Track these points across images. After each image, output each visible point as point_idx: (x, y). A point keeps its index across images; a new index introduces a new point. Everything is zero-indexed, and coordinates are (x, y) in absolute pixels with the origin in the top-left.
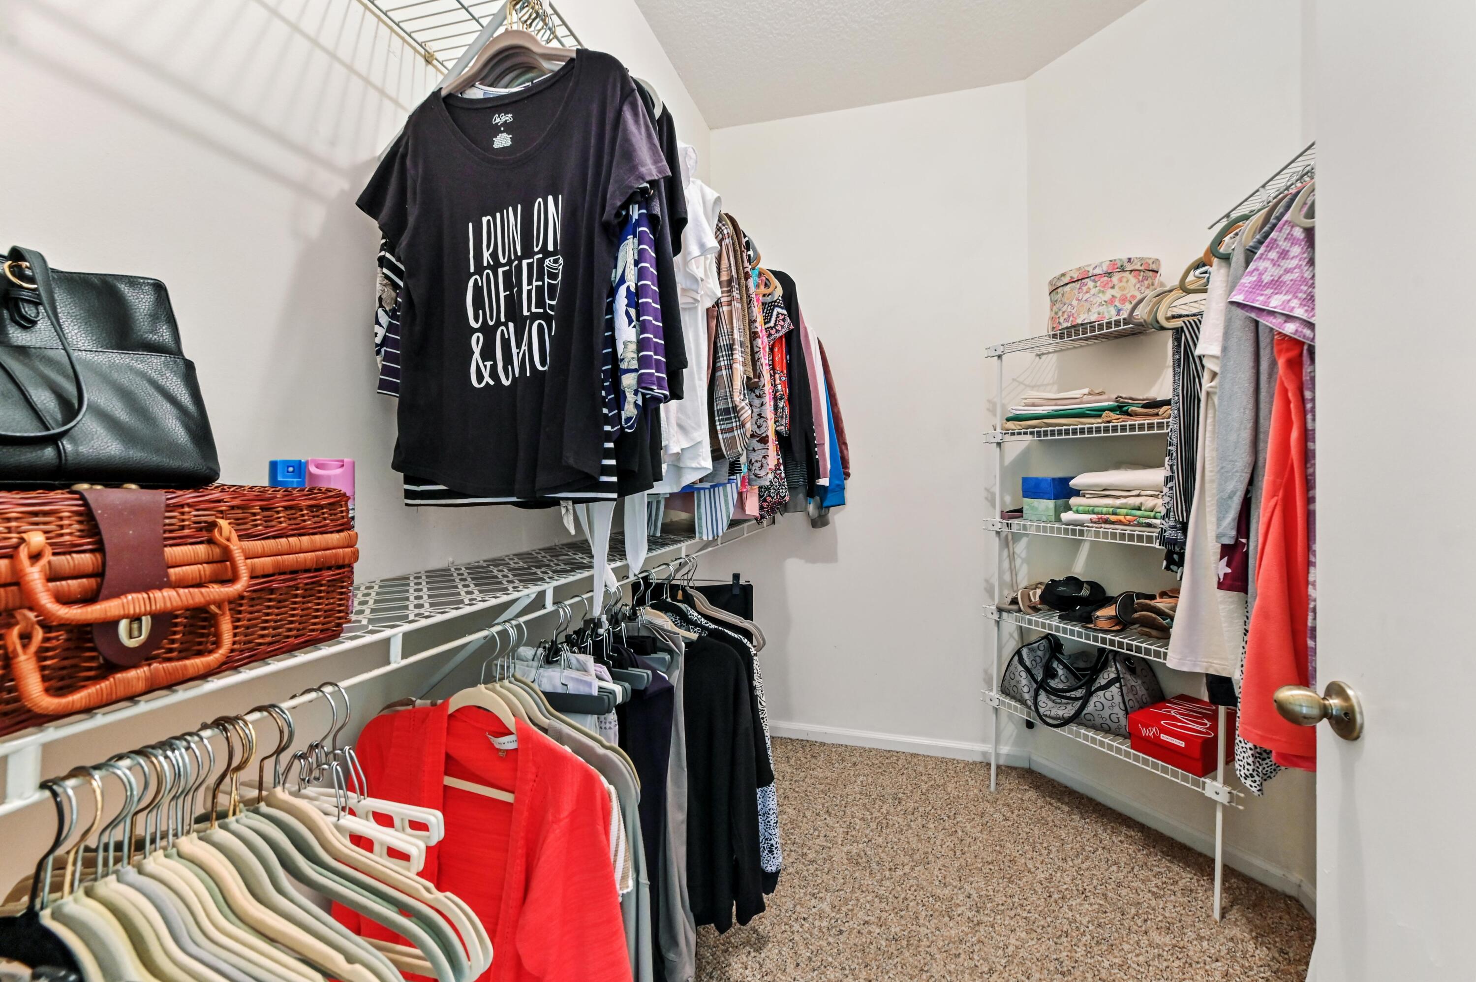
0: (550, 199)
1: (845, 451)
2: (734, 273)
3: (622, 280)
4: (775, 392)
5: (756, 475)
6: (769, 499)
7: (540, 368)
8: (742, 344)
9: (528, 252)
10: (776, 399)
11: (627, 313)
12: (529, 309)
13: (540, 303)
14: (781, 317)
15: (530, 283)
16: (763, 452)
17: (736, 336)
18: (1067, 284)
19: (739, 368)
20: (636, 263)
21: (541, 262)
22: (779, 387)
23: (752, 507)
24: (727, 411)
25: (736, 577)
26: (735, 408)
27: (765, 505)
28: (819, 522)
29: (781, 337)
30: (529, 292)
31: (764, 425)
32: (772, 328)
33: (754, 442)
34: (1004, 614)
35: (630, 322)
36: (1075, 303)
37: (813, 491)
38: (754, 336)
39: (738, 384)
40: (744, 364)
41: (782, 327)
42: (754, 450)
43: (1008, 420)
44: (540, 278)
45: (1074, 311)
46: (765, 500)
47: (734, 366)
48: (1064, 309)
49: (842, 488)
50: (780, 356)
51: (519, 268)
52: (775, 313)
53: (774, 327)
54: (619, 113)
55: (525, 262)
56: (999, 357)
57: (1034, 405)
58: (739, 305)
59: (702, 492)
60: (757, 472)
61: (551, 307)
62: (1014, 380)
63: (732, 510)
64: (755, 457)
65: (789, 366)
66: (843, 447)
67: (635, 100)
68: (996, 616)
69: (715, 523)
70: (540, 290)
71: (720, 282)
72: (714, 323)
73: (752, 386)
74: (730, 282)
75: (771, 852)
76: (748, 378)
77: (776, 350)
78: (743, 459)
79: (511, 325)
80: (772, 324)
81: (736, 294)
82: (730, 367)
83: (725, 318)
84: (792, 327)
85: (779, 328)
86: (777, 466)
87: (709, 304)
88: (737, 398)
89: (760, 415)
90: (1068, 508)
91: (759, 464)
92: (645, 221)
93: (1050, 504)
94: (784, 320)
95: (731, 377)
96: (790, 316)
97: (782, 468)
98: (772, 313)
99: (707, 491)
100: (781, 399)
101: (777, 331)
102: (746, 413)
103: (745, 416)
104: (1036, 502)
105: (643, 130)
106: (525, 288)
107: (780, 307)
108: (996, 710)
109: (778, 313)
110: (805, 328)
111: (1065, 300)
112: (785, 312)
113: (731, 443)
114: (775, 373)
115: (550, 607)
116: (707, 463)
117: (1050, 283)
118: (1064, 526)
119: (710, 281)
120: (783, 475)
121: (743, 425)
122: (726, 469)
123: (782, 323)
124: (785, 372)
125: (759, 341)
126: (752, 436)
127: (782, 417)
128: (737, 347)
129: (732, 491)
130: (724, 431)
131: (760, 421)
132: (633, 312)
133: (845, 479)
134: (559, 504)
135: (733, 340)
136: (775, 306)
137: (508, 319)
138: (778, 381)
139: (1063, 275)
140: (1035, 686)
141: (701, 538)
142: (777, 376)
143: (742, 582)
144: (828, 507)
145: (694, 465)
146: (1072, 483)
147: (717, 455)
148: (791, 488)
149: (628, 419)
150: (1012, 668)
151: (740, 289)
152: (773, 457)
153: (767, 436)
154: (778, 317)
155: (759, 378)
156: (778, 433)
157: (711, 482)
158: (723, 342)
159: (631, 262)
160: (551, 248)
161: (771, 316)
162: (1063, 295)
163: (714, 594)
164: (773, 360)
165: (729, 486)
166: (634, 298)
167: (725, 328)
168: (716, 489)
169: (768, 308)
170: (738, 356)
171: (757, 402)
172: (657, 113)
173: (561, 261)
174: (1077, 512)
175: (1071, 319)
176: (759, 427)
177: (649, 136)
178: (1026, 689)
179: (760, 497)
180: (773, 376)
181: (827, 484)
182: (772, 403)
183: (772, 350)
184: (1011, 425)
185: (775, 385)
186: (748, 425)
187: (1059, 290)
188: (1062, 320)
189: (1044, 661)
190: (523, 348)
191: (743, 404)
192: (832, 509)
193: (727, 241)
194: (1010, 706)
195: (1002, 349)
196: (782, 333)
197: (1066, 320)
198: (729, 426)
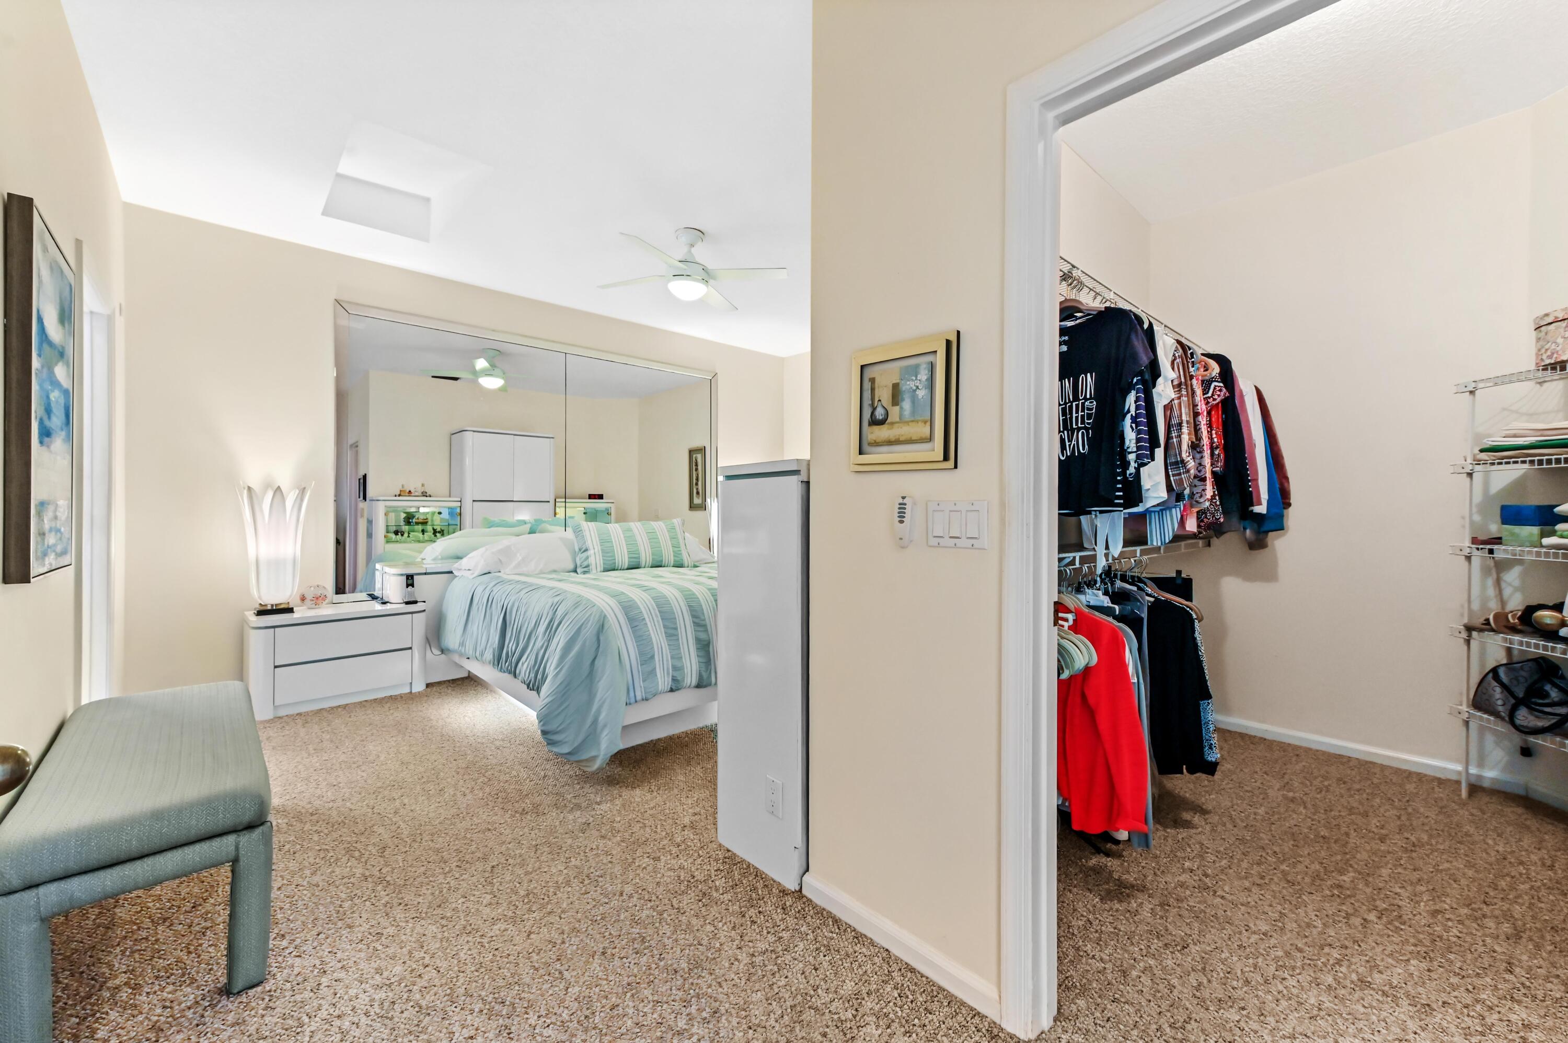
0: (1089, 374)
1: (1286, 484)
2: (1183, 380)
3: (1129, 411)
4: (1212, 443)
5: (1197, 502)
6: (1206, 520)
7: (1082, 451)
8: (1188, 422)
9: (1076, 398)
10: (1212, 449)
11: (1131, 427)
12: (1077, 424)
13: (1083, 422)
14: (1218, 389)
15: (1077, 412)
16: (1202, 487)
17: (1184, 418)
18: (1552, 323)
19: (1186, 438)
20: (1136, 402)
21: (1083, 404)
22: (1216, 440)
23: (1191, 525)
24: (1177, 463)
25: (1179, 572)
26: (1182, 461)
27: (1202, 524)
28: (1258, 544)
29: (1218, 403)
30: (1077, 418)
31: (1204, 470)
32: (1209, 398)
33: (1196, 482)
34: (1475, 634)
35: (1133, 430)
36: (1560, 340)
37: (1247, 515)
38: (1196, 415)
39: (1185, 447)
40: (1189, 434)
41: (1219, 396)
42: (1195, 486)
43: (1482, 451)
44: (1083, 411)
45: (1558, 349)
46: (1202, 521)
47: (1182, 436)
48: (1547, 347)
49: (1281, 517)
50: (1217, 417)
51: (1071, 407)
52: (1212, 386)
53: (1212, 397)
54: (1129, 336)
55: (1074, 404)
56: (1471, 392)
57: (1515, 436)
58: (1186, 399)
59: (1153, 514)
60: (1198, 499)
61: (1088, 424)
62: (1504, 409)
63: (1176, 526)
64: (1195, 490)
65: (1225, 424)
66: (1284, 481)
67: (1137, 329)
68: (1464, 635)
69: (1162, 534)
70: (1083, 416)
71: (1173, 386)
72: (1168, 413)
73: (1195, 446)
74: (1180, 385)
75: (1211, 748)
76: (1192, 442)
77: (1213, 413)
78: (1187, 492)
79: (1066, 432)
80: (1210, 395)
81: (1184, 392)
82: (1179, 436)
83: (1176, 408)
84: (1227, 394)
85: (1216, 397)
86: (1213, 497)
87: (1166, 402)
88: (1184, 455)
89: (1200, 464)
90: (1553, 533)
91: (1199, 495)
92: (1140, 383)
93: (1535, 530)
94: (1220, 391)
95: (1180, 443)
96: (1226, 387)
97: (1217, 498)
98: (1210, 387)
99: (1157, 514)
100: (1217, 448)
101: (1214, 400)
102: (1191, 464)
103: (1190, 466)
104: (1517, 529)
105: (1140, 342)
106: (1074, 415)
107: (1217, 381)
108: (1467, 723)
109: (1215, 386)
110: (1241, 391)
111: (1548, 337)
112: (1221, 385)
113: (1180, 482)
114: (1212, 430)
115: (1077, 565)
116: (1164, 495)
117: (1535, 320)
118: (1545, 550)
119: (1168, 390)
120: (1218, 503)
121: (1188, 471)
122: (1174, 498)
123: (1218, 393)
124: (1221, 428)
125: (1200, 418)
126: (1195, 477)
127: (1218, 461)
128: (1185, 424)
129: (1176, 513)
130: (1174, 475)
131: (1200, 468)
132: (1134, 425)
133: (1285, 508)
134: (1091, 514)
135: (1182, 420)
136: (1212, 381)
137: (1064, 430)
138: (1214, 436)
139: (1547, 315)
140: (1513, 701)
141: (1152, 544)
142: (1214, 432)
143: (1183, 575)
144: (1267, 532)
145: (1155, 495)
146: (1556, 510)
147: (1169, 488)
148: (1225, 513)
149: (1130, 474)
150: (1484, 684)
151: (1187, 389)
152: (1210, 491)
153: (1206, 477)
154: (1215, 388)
155: (1200, 440)
156: (1213, 473)
157: (1164, 507)
158: (1174, 421)
159: (1133, 402)
160: (1088, 396)
161: (1209, 389)
162: (1546, 334)
163: (1162, 583)
164: (1210, 421)
165: (1174, 510)
166: (1134, 420)
167: (1176, 413)
168: (1164, 512)
169: (1206, 384)
170: (1185, 430)
171: (1198, 456)
172: (1146, 326)
173: (1095, 403)
174: (1562, 537)
175: (1555, 355)
176: (1199, 471)
177: (1143, 342)
178: (1500, 702)
179: (1198, 518)
180: (1210, 433)
181: (1264, 512)
182: (1209, 452)
183: (1209, 413)
184: (1484, 456)
185: (1211, 438)
186: (1192, 472)
187: (1543, 328)
188: (1544, 357)
189: (1530, 681)
190: (1073, 443)
191: (1189, 459)
192: (1270, 534)
193: (1178, 360)
194: (1481, 719)
195: (1473, 385)
196: (1219, 400)
197: (1550, 357)
198: (1178, 472)
